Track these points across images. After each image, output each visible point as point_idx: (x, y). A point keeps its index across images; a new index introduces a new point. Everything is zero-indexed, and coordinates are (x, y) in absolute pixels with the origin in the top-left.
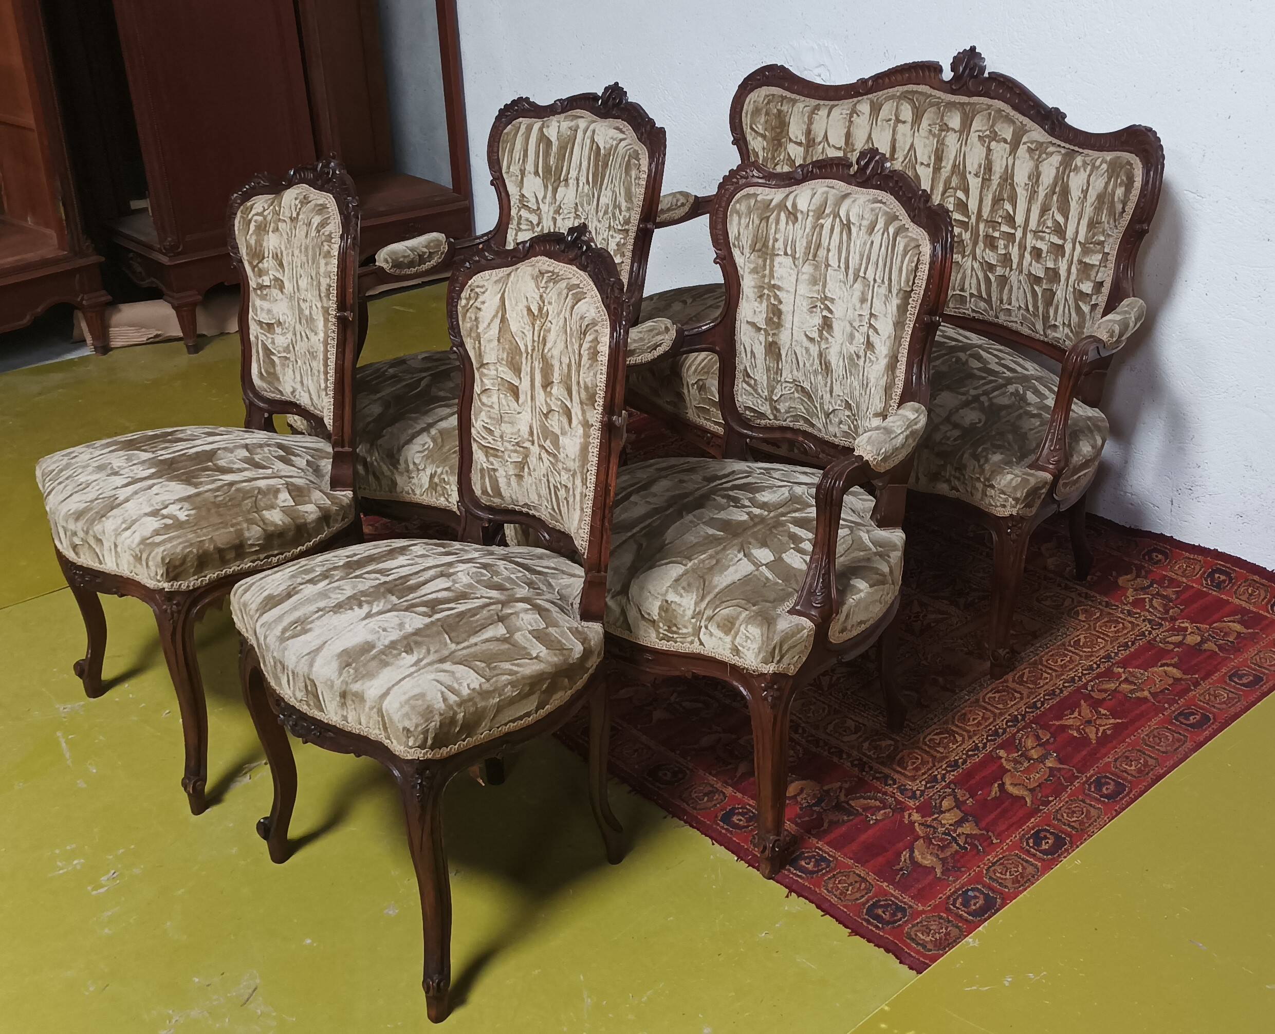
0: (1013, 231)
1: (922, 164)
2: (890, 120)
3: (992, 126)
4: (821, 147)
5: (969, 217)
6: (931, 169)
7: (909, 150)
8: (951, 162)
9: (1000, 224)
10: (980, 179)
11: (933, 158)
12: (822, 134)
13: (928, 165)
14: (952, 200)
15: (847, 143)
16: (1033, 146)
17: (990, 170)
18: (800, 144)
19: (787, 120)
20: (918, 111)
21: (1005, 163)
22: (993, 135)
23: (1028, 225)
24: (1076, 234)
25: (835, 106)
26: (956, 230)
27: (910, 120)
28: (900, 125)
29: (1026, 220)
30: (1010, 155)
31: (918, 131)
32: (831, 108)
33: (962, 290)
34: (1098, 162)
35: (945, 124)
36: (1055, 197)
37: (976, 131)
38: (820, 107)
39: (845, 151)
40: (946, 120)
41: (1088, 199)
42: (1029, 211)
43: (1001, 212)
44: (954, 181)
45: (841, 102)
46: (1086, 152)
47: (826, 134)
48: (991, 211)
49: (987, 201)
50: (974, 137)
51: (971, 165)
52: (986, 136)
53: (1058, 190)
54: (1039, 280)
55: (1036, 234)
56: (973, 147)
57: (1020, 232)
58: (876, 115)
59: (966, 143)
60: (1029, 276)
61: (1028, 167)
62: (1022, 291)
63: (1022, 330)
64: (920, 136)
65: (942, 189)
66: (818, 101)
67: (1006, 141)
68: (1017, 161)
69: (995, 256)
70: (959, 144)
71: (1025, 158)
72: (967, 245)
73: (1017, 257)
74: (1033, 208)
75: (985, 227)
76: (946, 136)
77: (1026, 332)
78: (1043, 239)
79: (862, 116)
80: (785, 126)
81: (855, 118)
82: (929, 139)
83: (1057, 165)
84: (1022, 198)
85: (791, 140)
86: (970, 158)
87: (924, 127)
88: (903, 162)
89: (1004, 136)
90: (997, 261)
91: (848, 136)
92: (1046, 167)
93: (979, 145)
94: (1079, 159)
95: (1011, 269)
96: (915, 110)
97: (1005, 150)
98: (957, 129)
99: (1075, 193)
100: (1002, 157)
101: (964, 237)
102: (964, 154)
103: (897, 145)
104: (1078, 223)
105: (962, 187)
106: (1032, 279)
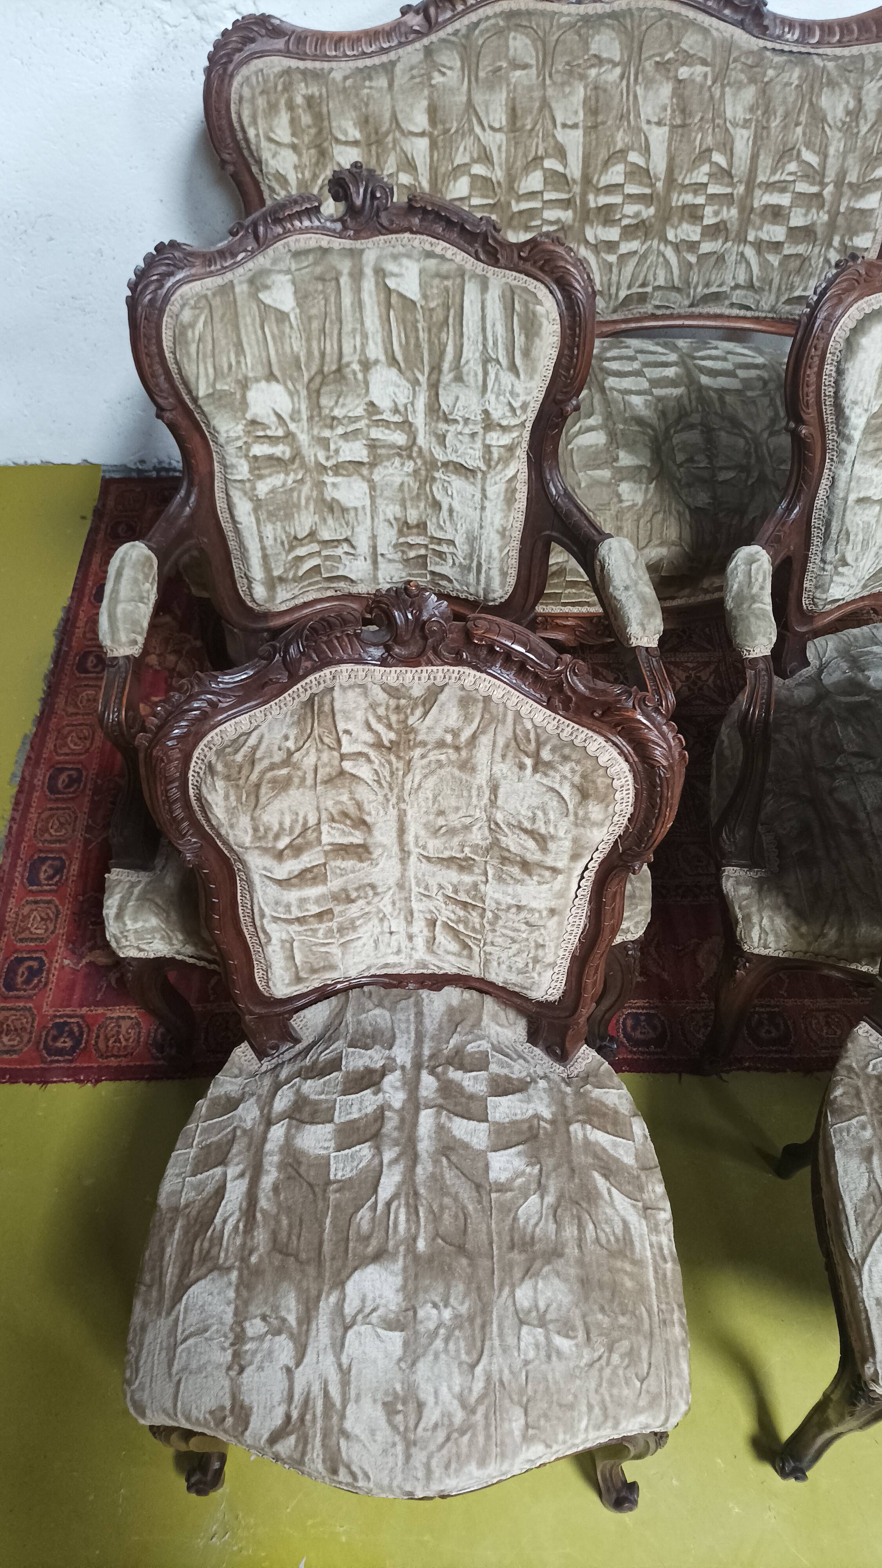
0: (729, 190)
1: (564, 126)
2: (500, 68)
3: (678, 42)
4: (390, 138)
5: (652, 185)
6: (579, 133)
7: (541, 109)
8: (614, 113)
9: (706, 185)
10: (667, 129)
11: (581, 114)
12: (387, 115)
13: (575, 126)
14: (620, 168)
15: (433, 121)
16: (750, 61)
17: (683, 111)
18: (356, 143)
20: (544, 44)
21: (707, 95)
22: (680, 58)
23: (756, 176)
24: (842, 173)
25: (393, 63)
26: (630, 209)
27: (533, 62)
28: (518, 73)
29: (750, 171)
30: (714, 82)
31: (550, 76)
32: (389, 69)
33: (643, 285)
34: (869, 64)
35: (595, 56)
36: (799, 130)
37: (650, 58)
38: (368, 73)
39: (431, 136)
40: (594, 48)
41: (862, 122)
42: (754, 157)
43: (706, 168)
44: (621, 139)
45: (392, 55)
46: (829, 51)
47: (394, 117)
48: (691, 170)
49: (683, 159)
50: (649, 65)
51: (649, 110)
52: (668, 61)
53: (803, 118)
54: (777, 246)
55: (769, 187)
56: (649, 83)
57: (741, 189)
58: (473, 67)
59: (636, 79)
60: (759, 246)
61: (749, 94)
62: (744, 265)
63: (727, 312)
64: (554, 83)
65: (603, 154)
66: (352, 64)
67: (704, 62)
68: (727, 89)
69: (699, 229)
70: (624, 83)
71: (741, 82)
72: (651, 226)
73: (736, 223)
74: (762, 152)
75: (680, 194)
76: (599, 75)
77: (735, 312)
78: (783, 190)
79: (448, 72)
80: (322, 120)
81: (437, 79)
82: (570, 85)
83: (796, 82)
84: (742, 141)
85: (338, 141)
86: (645, 98)
87: (560, 68)
88: (532, 129)
89: (700, 54)
90: (702, 235)
91: (433, 111)
92: (778, 88)
93: (658, 77)
94: (830, 65)
95: (726, 240)
96: (539, 44)
97: (706, 76)
98: (617, 58)
99: (834, 117)
100: (702, 88)
101: (645, 216)
102: (636, 97)
103: (518, 106)
104: (844, 159)
105: (636, 146)
106: (763, 245)
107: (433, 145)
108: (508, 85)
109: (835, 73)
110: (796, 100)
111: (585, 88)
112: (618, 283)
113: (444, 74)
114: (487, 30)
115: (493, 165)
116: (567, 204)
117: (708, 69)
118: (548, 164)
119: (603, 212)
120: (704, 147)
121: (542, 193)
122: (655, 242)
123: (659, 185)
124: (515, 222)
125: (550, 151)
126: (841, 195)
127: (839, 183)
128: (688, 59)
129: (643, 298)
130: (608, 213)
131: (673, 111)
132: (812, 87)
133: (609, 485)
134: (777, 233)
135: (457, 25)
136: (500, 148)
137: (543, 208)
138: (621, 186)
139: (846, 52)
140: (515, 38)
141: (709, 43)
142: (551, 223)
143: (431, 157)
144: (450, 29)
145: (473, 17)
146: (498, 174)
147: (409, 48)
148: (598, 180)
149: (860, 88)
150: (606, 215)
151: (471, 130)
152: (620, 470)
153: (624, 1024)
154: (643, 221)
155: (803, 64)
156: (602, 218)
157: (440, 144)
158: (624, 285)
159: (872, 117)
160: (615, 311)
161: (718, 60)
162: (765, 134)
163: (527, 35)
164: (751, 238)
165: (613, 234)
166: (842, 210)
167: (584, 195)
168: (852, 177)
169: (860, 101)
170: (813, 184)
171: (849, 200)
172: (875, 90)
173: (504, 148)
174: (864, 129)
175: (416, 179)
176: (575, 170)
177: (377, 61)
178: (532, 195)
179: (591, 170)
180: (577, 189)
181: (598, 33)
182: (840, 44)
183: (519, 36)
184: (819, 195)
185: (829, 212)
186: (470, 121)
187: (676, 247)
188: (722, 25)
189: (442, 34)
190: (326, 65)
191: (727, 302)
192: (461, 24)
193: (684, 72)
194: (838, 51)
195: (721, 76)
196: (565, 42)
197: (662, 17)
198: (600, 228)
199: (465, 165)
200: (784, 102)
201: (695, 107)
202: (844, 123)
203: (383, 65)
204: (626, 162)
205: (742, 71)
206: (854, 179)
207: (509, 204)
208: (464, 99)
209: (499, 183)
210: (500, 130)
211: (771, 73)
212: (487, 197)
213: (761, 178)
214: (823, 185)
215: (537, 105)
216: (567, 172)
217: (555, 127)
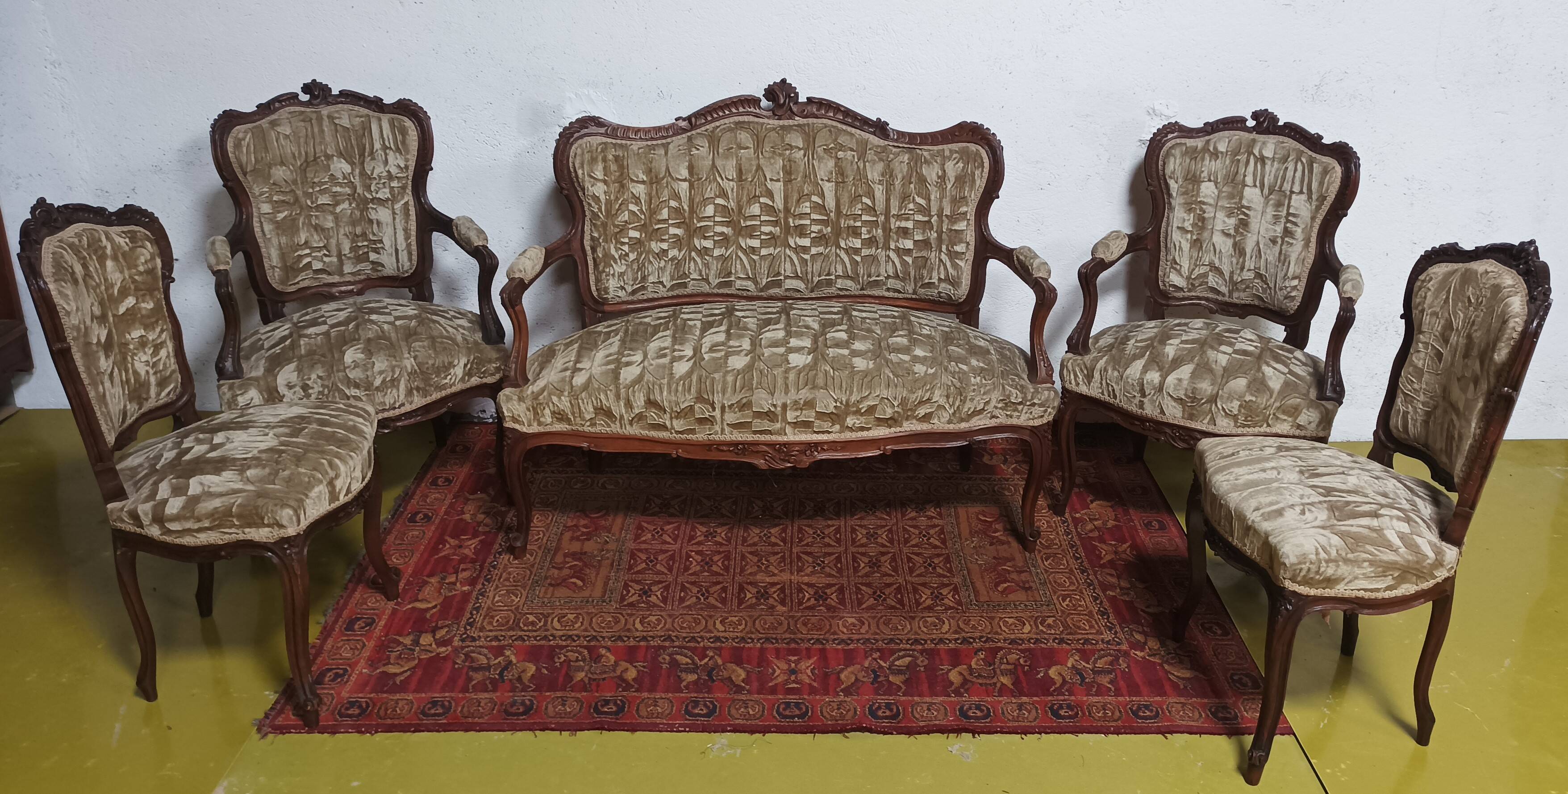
0: (875, 219)
1: (771, 180)
2: (732, 148)
3: (836, 139)
4: (665, 181)
5: (828, 215)
6: (782, 183)
7: (757, 171)
8: (801, 174)
9: (861, 215)
10: (833, 183)
11: (781, 174)
12: (664, 169)
13: (778, 180)
14: (807, 204)
15: (691, 174)
16: (879, 150)
17: (842, 174)
18: (643, 182)
19: (625, 163)
20: (757, 137)
21: (855, 167)
22: (838, 147)
23: (890, 211)
24: (941, 210)
25: (669, 143)
26: (815, 228)
27: (752, 146)
28: (742, 151)
29: (886, 208)
30: (859, 160)
31: (762, 153)
32: (666, 146)
33: (828, 275)
34: (947, 153)
35: (788, 145)
36: (912, 186)
37: (820, 146)
38: (653, 147)
39: (690, 181)
40: (787, 141)
41: (947, 182)
42: (888, 200)
43: (859, 206)
44: (806, 188)
45: (669, 140)
46: (925, 147)
47: (668, 169)
48: (850, 207)
49: (845, 199)
51: (822, 173)
52: (831, 148)
53: (913, 180)
54: (908, 252)
55: (899, 217)
56: (820, 159)
57: (883, 218)
58: (716, 147)
59: (813, 157)
60: (898, 250)
61: (880, 166)
62: (891, 263)
63: (887, 294)
64: (764, 157)
65: (795, 197)
66: (645, 143)
67: (852, 150)
68: (867, 164)
69: (860, 241)
70: (806, 158)
71: (874, 160)
72: (829, 238)
73: (882, 238)
74: (892, 197)
75: (845, 220)
76: (791, 154)
77: (891, 294)
78: (907, 219)
79: (701, 149)
80: (624, 169)
81: (694, 152)
82: (773, 158)
83: (907, 162)
84: (879, 191)
85: (633, 181)
86: (819, 168)
87: (767, 149)
88: (752, 181)
89: (849, 147)
90: (862, 244)
91: (691, 168)
92: (897, 164)
93: (826, 156)
94: (925, 154)
95: (877, 248)
96: (755, 137)
97: (854, 156)
98: (801, 146)
99: (931, 180)
100: (852, 163)
101: (825, 232)
102: (813, 164)
103: (743, 168)
104: (941, 202)
105: (816, 192)
106: (901, 251)
107: (691, 186)
108: (737, 157)
109: (928, 157)
110: (908, 170)
111: (783, 161)
112: (812, 272)
113: (698, 149)
114: (724, 129)
115: (728, 198)
116: (775, 223)
117: (855, 153)
118: (762, 200)
119: (798, 230)
120: (857, 194)
121: (759, 216)
122: (834, 248)
123: (832, 215)
124: (743, 233)
125: (763, 193)
126: (942, 222)
127: (940, 215)
128: (841, 148)
129: (829, 284)
130: (801, 230)
131: (836, 174)
132: (917, 164)
133: (782, 355)
134: (909, 244)
135: (708, 127)
136: (732, 190)
137: (760, 225)
138: (809, 214)
139: (935, 148)
140: (740, 136)
141: (855, 142)
142: (766, 234)
143: (690, 193)
144: (703, 129)
145: (717, 123)
146: (732, 204)
147: (679, 137)
148: (794, 211)
149: (944, 165)
150: (801, 231)
151: (715, 179)
152: (790, 348)
153: (778, 707)
154: (824, 235)
155: (910, 153)
156: (798, 233)
157: (696, 186)
158: (816, 274)
159: (953, 180)
160: (812, 291)
161: (860, 149)
162: (892, 188)
163: (747, 133)
164: (892, 246)
165: (806, 242)
166: (944, 230)
167: (786, 219)
168: (947, 212)
169: (945, 171)
170: (924, 216)
171: (948, 225)
172: (953, 165)
173: (735, 190)
174: (949, 187)
175: (680, 204)
176: (779, 204)
177: (659, 142)
178: (753, 217)
179: (789, 204)
180: (782, 215)
181: (790, 135)
182: (932, 144)
183: (742, 135)
184: (929, 222)
185: (936, 232)
186: (714, 174)
187: (846, 251)
188: (863, 133)
189: (698, 131)
190: (628, 142)
191: (885, 288)
192: (709, 127)
193: (841, 154)
194: (930, 147)
195: (862, 156)
196: (770, 138)
197: (826, 127)
198: (798, 238)
199: (711, 198)
200: (901, 171)
201: (849, 173)
202: (937, 183)
203: (663, 144)
204: (811, 201)
205: (875, 155)
206: (949, 213)
207: (739, 222)
208: (711, 163)
209: (732, 209)
210: (732, 180)
211: (891, 156)
212: (725, 217)
213: (893, 212)
214: (931, 216)
215: (754, 168)
216: (775, 205)
217: (766, 180)
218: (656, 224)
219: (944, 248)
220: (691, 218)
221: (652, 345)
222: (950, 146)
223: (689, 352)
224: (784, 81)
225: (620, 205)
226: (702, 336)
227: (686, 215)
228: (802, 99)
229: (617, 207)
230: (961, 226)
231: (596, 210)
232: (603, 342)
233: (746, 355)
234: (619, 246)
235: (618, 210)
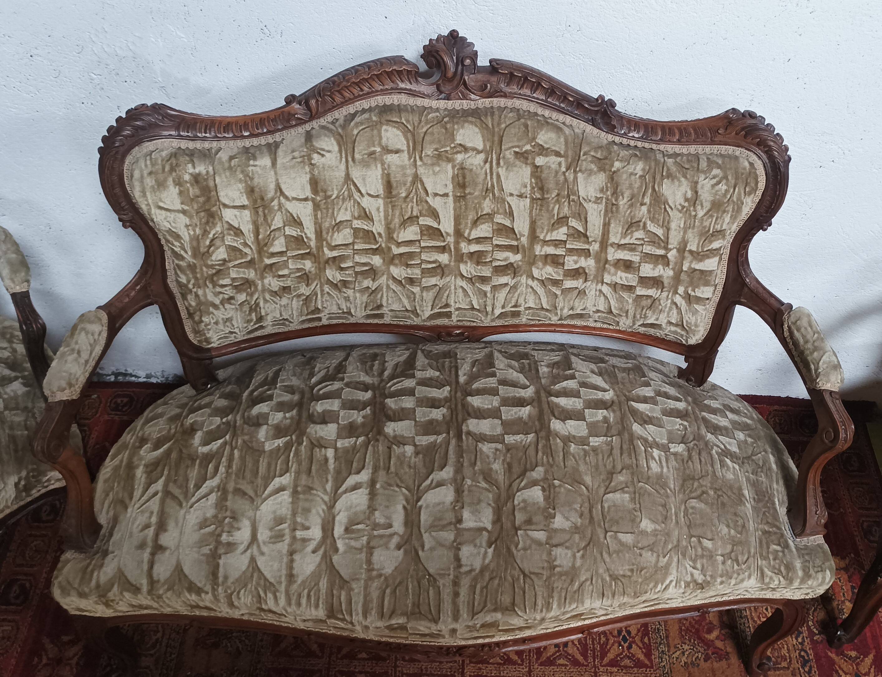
0: (585, 246)
1: (436, 195)
2: (375, 152)
3: (534, 139)
4: (275, 203)
5: (517, 239)
6: (450, 200)
7: (413, 183)
8: (479, 187)
9: (565, 241)
10: (528, 200)
11: (450, 187)
12: (272, 187)
13: (445, 195)
14: (488, 226)
15: (315, 190)
16: (599, 153)
17: (542, 188)
18: (243, 207)
19: (211, 184)
20: (413, 135)
21: (562, 178)
22: (537, 150)
23: (608, 238)
24: (683, 244)
25: (277, 144)
26: (500, 255)
27: (405, 148)
28: (391, 156)
29: (603, 234)
30: (568, 169)
31: (421, 158)
32: (273, 149)
33: (515, 306)
35: (460, 145)
36: (644, 209)
37: (510, 148)
38: (253, 154)
39: (313, 200)
40: (459, 139)
41: (699, 207)
42: (606, 226)
43: (564, 230)
44: (487, 206)
45: (277, 137)
46: (669, 148)
47: (278, 188)
48: (551, 230)
49: (543, 222)
50: (509, 155)
51: (511, 186)
52: (526, 152)
53: (647, 200)
54: (630, 288)
55: (621, 246)
56: (510, 166)
57: (595, 247)
58: (350, 150)
59: (498, 164)
60: (614, 286)
61: (599, 179)
62: (602, 298)
63: (593, 325)
64: (425, 164)
65: (471, 216)
66: (240, 144)
67: (558, 154)
68: (579, 175)
69: (561, 272)
70: (488, 165)
71: (591, 170)
72: (519, 267)
73: (593, 269)
74: (612, 221)
75: (542, 247)
76: (464, 159)
77: (599, 325)
78: (633, 250)
79: (327, 155)
80: (209, 191)
81: (317, 159)
82: (439, 166)
83: (640, 173)
84: (595, 213)
85: (225, 206)
86: (507, 178)
87: (429, 153)
88: (407, 197)
89: (554, 148)
90: (565, 275)
91: (314, 183)
92: (625, 176)
93: (517, 163)
94: (668, 160)
95: (586, 280)
96: (409, 135)
97: (560, 164)
98: (480, 147)
99: (674, 202)
100: (557, 172)
101: (512, 260)
102: (498, 176)
103: (393, 180)
104: (685, 232)
105: (501, 211)
106: (618, 287)
107: (316, 207)
108: (383, 164)
109: (674, 169)
110: (641, 187)
111: (453, 167)
112: (493, 304)
113: (322, 155)
114: (362, 121)
115: (372, 220)
116: (442, 249)
117: (562, 159)
118: (423, 221)
119: (475, 257)
120: (561, 215)
121: (419, 241)
122: (523, 278)
123: (524, 239)
124: (396, 261)
125: (424, 212)
126: (683, 258)
127: (682, 249)
128: (543, 151)
129: (516, 314)
130: (479, 257)
131: (533, 188)
132: (654, 178)
134: (630, 279)
135: (336, 115)
136: (378, 209)
137: (421, 252)
138: (490, 238)
139: (684, 149)
140: (386, 131)
141: (562, 140)
142: (429, 262)
143: (316, 216)
144: (329, 118)
145: (351, 109)
146: (378, 228)
147: (292, 132)
148: (469, 234)
149: (697, 183)
151: (351, 196)
152: (462, 532)
154: (511, 264)
155: (647, 158)
156: (474, 260)
157: (323, 206)
158: (499, 306)
159: (707, 205)
161: (570, 153)
162: (614, 209)
163: (398, 128)
164: (607, 280)
165: (485, 271)
166: (685, 268)
167: (457, 243)
168: (693, 246)
169: (696, 192)
170: (659, 247)
171: (691, 262)
172: (709, 186)
173: (382, 209)
174: (701, 213)
175: (302, 230)
176: (448, 227)
177: (262, 140)
178: (410, 242)
179: (462, 226)
180: (451, 240)
181: (463, 127)
182: (679, 142)
183: (390, 128)
184: (664, 257)
185: (673, 269)
186: (349, 190)
187: (542, 282)
188: (575, 122)
189: (321, 122)
190: (215, 145)
191: (591, 319)
192: (340, 114)
193: (540, 161)
194: (677, 148)
195: (574, 165)
196: (432, 134)
197: (519, 116)
198: (473, 267)
199: (347, 221)
200: (631, 186)
201: (552, 186)
202: (683, 207)
203: (268, 145)
204: (493, 222)
205: (592, 162)
206: (694, 249)
207: (390, 249)
208: (343, 174)
209: (380, 234)
210: (377, 196)
211: (617, 165)
212: (369, 243)
213: (613, 239)
214: (667, 249)
215: (410, 179)
216: (441, 227)
217: (428, 195)
218: (269, 258)
219: (681, 290)
220: (320, 248)
221: (264, 507)
222: (708, 149)
223: (316, 533)
224: (453, 34)
225: (212, 240)
226: (335, 498)
227: (313, 244)
228: (483, 61)
229: (208, 243)
230: (711, 264)
231: (177, 249)
232: (198, 487)
233: (399, 547)
234: (218, 289)
235: (210, 246)
